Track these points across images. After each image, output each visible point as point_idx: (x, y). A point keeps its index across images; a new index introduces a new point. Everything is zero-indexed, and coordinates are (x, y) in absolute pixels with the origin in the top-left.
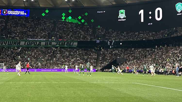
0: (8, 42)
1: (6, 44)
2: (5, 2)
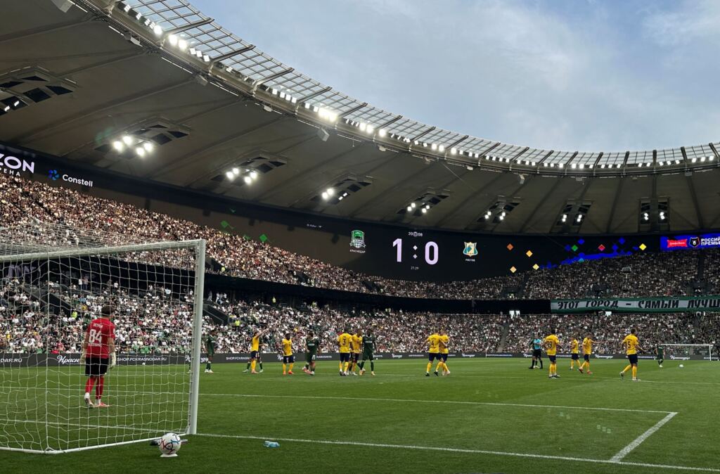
0: (709, 301)
1: (705, 307)
2: (693, 223)
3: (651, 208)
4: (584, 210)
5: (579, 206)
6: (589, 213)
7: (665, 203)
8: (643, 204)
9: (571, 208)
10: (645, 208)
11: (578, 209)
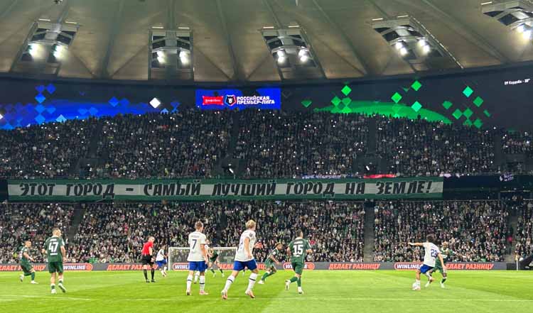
0: (241, 186)
1: (236, 194)
2: (226, 71)
3: (167, 43)
4: (65, 38)
5: (58, 31)
6: (73, 44)
7: (187, 39)
8: (155, 38)
9: (44, 34)
10: (160, 43)
11: (56, 36)
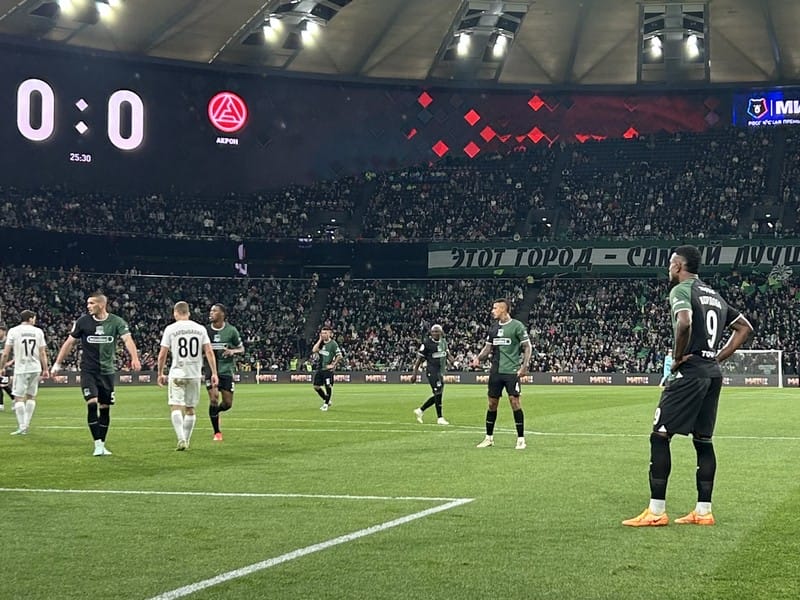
0: (784, 250)
1: (775, 263)
2: (762, 64)
3: (667, 24)
4: (508, 24)
5: (498, 12)
6: (520, 31)
7: (699, 15)
8: (649, 16)
9: (479, 18)
10: (654, 24)
11: (495, 20)
